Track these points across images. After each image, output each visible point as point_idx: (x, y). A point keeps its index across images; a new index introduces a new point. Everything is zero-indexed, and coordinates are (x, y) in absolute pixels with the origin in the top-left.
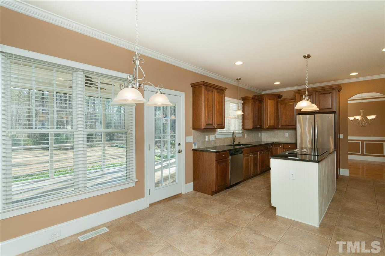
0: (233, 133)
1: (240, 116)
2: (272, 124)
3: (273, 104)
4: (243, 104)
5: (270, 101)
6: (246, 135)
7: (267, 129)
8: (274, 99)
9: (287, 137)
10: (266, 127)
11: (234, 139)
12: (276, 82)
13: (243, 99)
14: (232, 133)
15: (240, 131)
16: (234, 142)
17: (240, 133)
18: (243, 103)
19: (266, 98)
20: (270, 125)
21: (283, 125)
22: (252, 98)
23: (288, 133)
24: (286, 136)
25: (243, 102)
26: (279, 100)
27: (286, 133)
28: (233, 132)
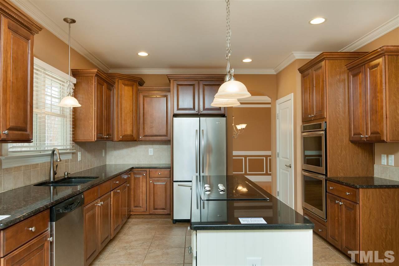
0: (54, 151)
1: (68, 111)
2: (129, 132)
3: (131, 93)
4: (75, 85)
5: (126, 88)
6: (79, 154)
7: (120, 141)
8: (132, 86)
9: (151, 156)
10: (118, 137)
11: (55, 166)
12: (140, 51)
13: (75, 73)
14: (51, 152)
15: (68, 147)
16: (55, 173)
17: (68, 151)
18: (75, 82)
19: (120, 81)
20: (126, 133)
21: (147, 134)
22: (97, 75)
23: (152, 149)
24: (150, 154)
25: (74, 80)
26: (140, 87)
27: (150, 149)
28: (52, 148)
